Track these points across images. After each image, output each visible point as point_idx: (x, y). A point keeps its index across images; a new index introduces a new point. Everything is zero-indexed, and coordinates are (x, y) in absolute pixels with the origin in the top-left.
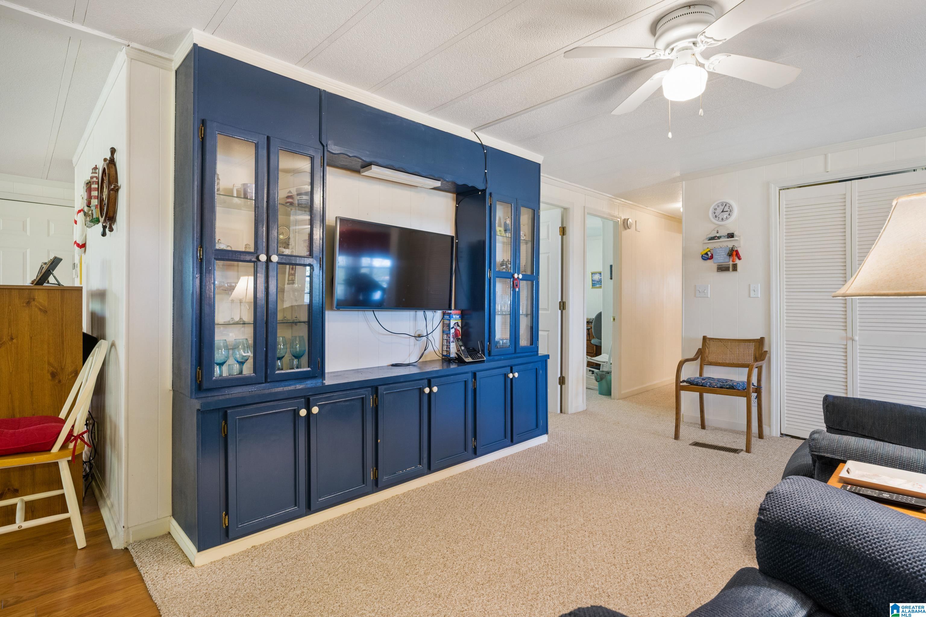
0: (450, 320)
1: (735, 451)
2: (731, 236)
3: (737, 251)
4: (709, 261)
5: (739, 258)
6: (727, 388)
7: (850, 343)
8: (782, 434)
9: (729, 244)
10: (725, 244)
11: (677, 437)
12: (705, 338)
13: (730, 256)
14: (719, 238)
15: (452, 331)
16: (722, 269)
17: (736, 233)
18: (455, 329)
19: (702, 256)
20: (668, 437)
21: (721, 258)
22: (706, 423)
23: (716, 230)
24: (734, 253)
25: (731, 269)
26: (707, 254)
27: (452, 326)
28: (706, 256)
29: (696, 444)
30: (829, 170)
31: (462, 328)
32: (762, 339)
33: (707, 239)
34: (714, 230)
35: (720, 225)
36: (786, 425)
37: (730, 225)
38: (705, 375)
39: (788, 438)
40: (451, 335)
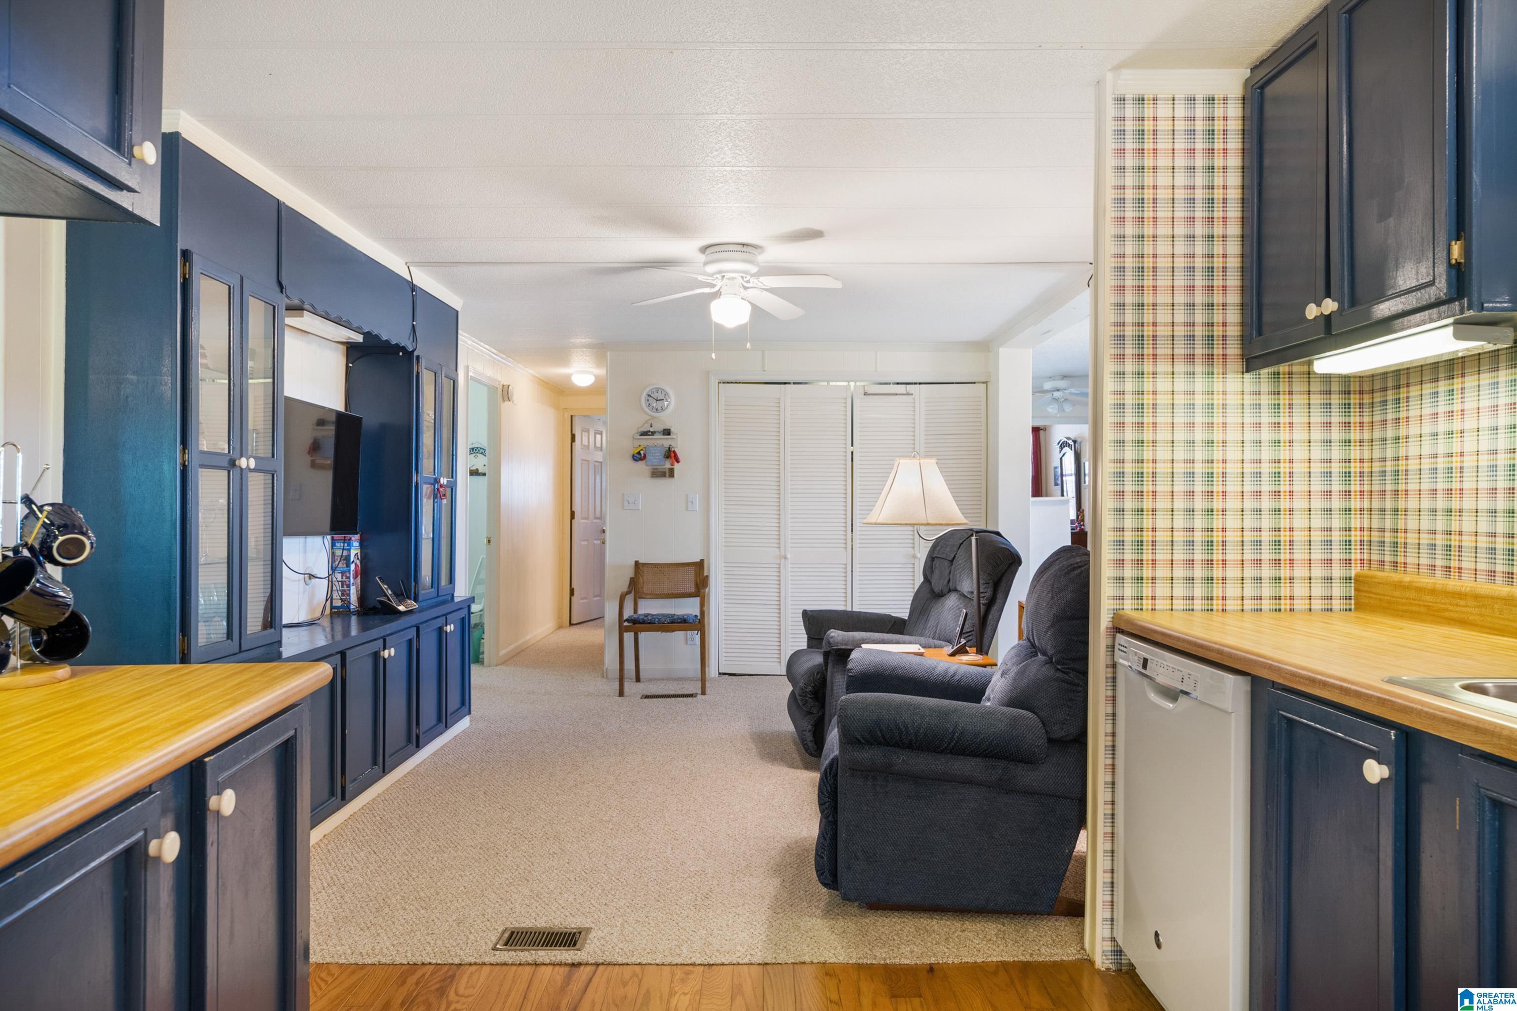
0: (349, 550)
1: (691, 696)
2: (667, 432)
3: (674, 452)
4: (640, 462)
5: (678, 461)
6: (678, 623)
7: (783, 561)
8: (720, 674)
9: (666, 442)
10: (660, 442)
11: (621, 693)
12: (637, 563)
13: (668, 458)
14: (653, 433)
15: (353, 567)
16: (657, 474)
17: (672, 430)
18: (356, 564)
19: (633, 456)
20: (609, 696)
21: (656, 459)
22: (642, 675)
23: (650, 422)
24: (671, 455)
25: (667, 475)
26: (639, 453)
27: (352, 560)
28: (638, 456)
29: (647, 697)
30: (766, 369)
31: (361, 562)
32: (702, 561)
33: (637, 433)
34: (646, 422)
35: (654, 418)
36: (724, 663)
37: (666, 419)
38: (641, 611)
39: (727, 676)
40: (351, 573)
